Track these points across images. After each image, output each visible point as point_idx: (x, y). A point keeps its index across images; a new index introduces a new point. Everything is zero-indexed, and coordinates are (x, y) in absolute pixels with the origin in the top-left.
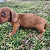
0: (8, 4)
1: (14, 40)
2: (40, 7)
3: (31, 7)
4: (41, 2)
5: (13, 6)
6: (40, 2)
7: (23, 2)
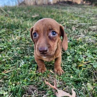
0: (25, 13)
1: (15, 86)
2: (87, 22)
3: (67, 22)
4: (95, 12)
5: (33, 16)
6: (92, 10)
7: (57, 10)
